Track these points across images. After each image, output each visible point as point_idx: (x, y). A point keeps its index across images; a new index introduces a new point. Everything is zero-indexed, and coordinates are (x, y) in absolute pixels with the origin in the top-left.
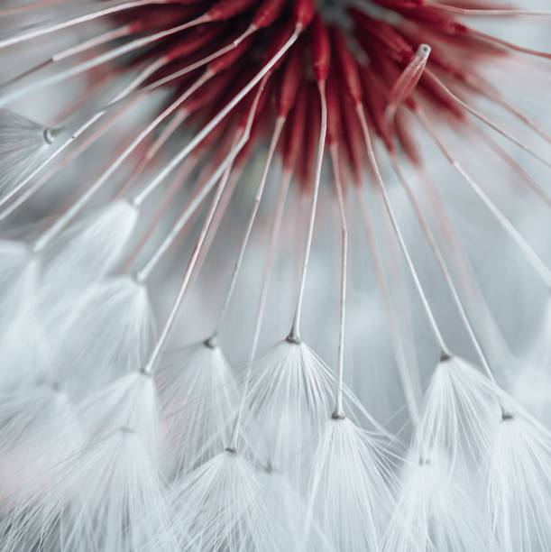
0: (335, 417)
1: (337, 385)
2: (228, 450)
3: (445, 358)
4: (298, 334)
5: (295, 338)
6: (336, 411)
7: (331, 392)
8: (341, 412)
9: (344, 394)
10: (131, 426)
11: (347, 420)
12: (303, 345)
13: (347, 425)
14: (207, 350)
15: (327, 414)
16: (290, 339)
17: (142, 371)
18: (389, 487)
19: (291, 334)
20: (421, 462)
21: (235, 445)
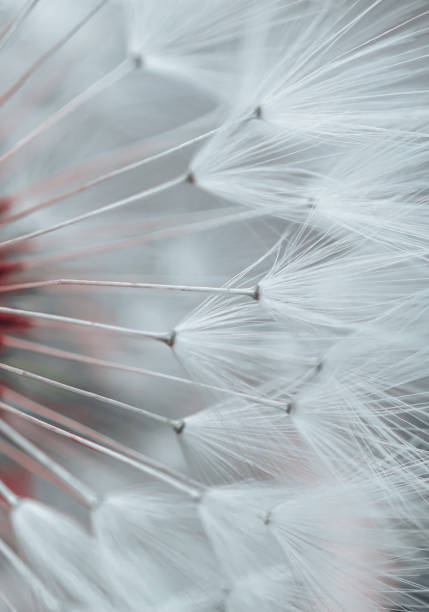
0: (256, 296)
1: (224, 293)
2: (288, 411)
3: (190, 179)
4: (165, 334)
5: (169, 338)
6: (250, 295)
7: (230, 300)
8: (251, 290)
9: (234, 286)
10: (264, 515)
11: (260, 284)
12: (178, 329)
13: (265, 284)
14: (186, 431)
15: (254, 305)
16: (170, 342)
17: (197, 500)
18: (334, 241)
19: (165, 341)
20: (310, 206)
21: (283, 404)
